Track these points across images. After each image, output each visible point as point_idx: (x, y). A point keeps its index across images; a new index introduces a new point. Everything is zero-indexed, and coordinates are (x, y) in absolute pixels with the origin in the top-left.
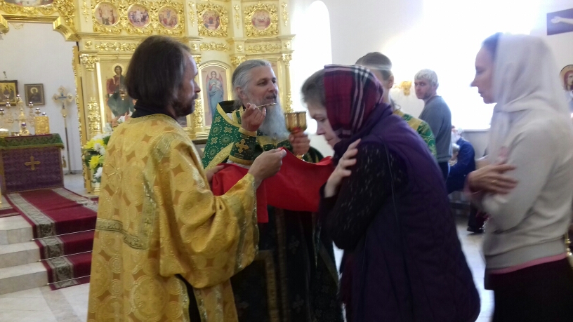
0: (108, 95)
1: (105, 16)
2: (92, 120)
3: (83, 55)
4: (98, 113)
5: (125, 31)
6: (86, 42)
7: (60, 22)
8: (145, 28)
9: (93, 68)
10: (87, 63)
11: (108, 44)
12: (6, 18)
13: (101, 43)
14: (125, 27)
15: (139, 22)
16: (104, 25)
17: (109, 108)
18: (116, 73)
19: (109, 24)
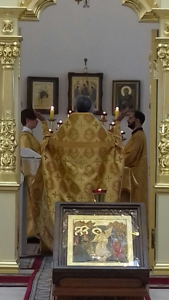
2: (163, 151)
3: (160, 45)
10: (164, 58)
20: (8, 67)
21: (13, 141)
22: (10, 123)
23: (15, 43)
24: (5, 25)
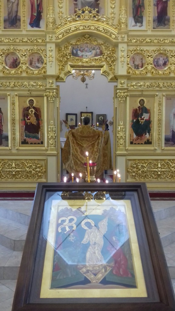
0: (133, 120)
1: (136, 63)
2: (119, 138)
3: (118, 91)
4: (124, 133)
5: (150, 73)
6: (121, 82)
7: (105, 68)
8: (165, 71)
9: (124, 101)
10: (120, 97)
11: (136, 83)
12: (72, 66)
13: (132, 83)
14: (150, 70)
15: (161, 66)
16: (135, 70)
17: (132, 130)
18: (140, 104)
19: (139, 69)
20: (52, 101)
22: (53, 126)
23: (54, 91)
24: (50, 83)
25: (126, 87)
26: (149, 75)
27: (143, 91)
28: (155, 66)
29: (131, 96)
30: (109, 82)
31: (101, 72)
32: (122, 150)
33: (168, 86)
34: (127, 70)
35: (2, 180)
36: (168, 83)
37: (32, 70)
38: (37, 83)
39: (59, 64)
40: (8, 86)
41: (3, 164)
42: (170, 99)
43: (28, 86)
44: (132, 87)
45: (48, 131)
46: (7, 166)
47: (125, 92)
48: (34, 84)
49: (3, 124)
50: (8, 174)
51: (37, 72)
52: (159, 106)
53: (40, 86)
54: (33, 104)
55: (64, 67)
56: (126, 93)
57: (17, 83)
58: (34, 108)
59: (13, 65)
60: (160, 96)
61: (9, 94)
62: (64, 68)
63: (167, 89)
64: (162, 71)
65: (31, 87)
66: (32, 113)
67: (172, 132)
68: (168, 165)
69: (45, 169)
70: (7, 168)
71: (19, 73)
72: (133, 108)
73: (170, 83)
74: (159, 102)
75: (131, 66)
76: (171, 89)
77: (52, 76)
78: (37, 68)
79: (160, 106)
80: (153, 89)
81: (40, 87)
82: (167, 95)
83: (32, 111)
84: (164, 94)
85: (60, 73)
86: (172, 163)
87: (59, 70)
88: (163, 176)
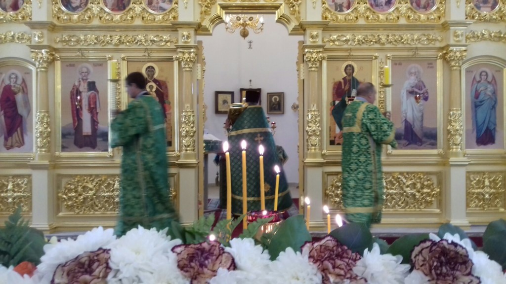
2: (310, 133)
3: (306, 50)
4: (318, 125)
5: (363, 19)
6: (311, 34)
7: (283, 10)
8: (390, 14)
9: (317, 67)
10: (310, 60)
11: (339, 36)
12: (224, 7)
13: (331, 36)
14: (363, 14)
15: (382, 5)
16: (337, 12)
17: (333, 119)
18: (346, 73)
19: (343, 11)
20: (188, 69)
21: (192, 127)
22: (189, 114)
24: (183, 36)
25: (320, 43)
26: (362, 22)
27: (351, 49)
28: (371, 5)
29: (330, 59)
30: (290, 34)
31: (276, 17)
32: (314, 156)
33: (395, 41)
34: (322, 14)
35: (96, 213)
36: (395, 36)
37: (151, 14)
38: (161, 36)
39: (200, 4)
40: (107, 43)
41: (97, 183)
42: (400, 64)
43: (144, 43)
44: (331, 44)
45: (180, 123)
46: (105, 186)
47: (320, 52)
48: (155, 39)
49: (98, 111)
50: (106, 202)
51: (161, 17)
52: (380, 77)
53: (167, 42)
54: (154, 74)
55: (210, 8)
56: (321, 54)
57: (125, 37)
58: (155, 81)
59: (118, 6)
60: (382, 59)
61: (109, 56)
62: (210, 11)
63: (393, 46)
64: (385, 14)
65: (151, 44)
66: (151, 91)
67: (404, 123)
68: (398, 182)
69: (175, 191)
70: (104, 191)
71: (128, 20)
72: (334, 79)
73: (400, 36)
74: (380, 70)
75: (330, 5)
76: (400, 46)
77: (187, 25)
78: (160, 11)
79: (382, 77)
80: (370, 46)
81: (166, 44)
82: (394, 57)
83: (151, 87)
84: (389, 55)
85: (203, 19)
86: (405, 179)
87: (201, 13)
88: (391, 203)
